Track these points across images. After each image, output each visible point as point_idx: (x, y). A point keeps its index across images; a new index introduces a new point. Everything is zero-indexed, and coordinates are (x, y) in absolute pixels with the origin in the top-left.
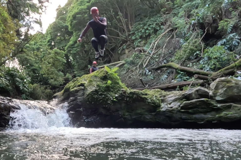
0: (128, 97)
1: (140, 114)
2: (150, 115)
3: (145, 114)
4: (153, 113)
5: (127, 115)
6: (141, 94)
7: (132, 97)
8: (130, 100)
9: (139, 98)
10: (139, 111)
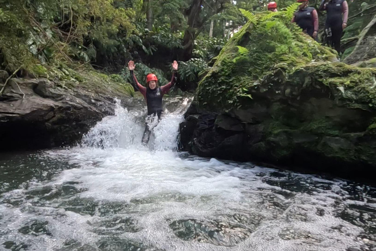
0: (288, 84)
1: (317, 134)
2: (342, 140)
3: (330, 135)
4: (352, 134)
5: (277, 135)
6: (323, 74)
7: (300, 85)
8: (294, 93)
9: (318, 87)
10: (314, 126)
